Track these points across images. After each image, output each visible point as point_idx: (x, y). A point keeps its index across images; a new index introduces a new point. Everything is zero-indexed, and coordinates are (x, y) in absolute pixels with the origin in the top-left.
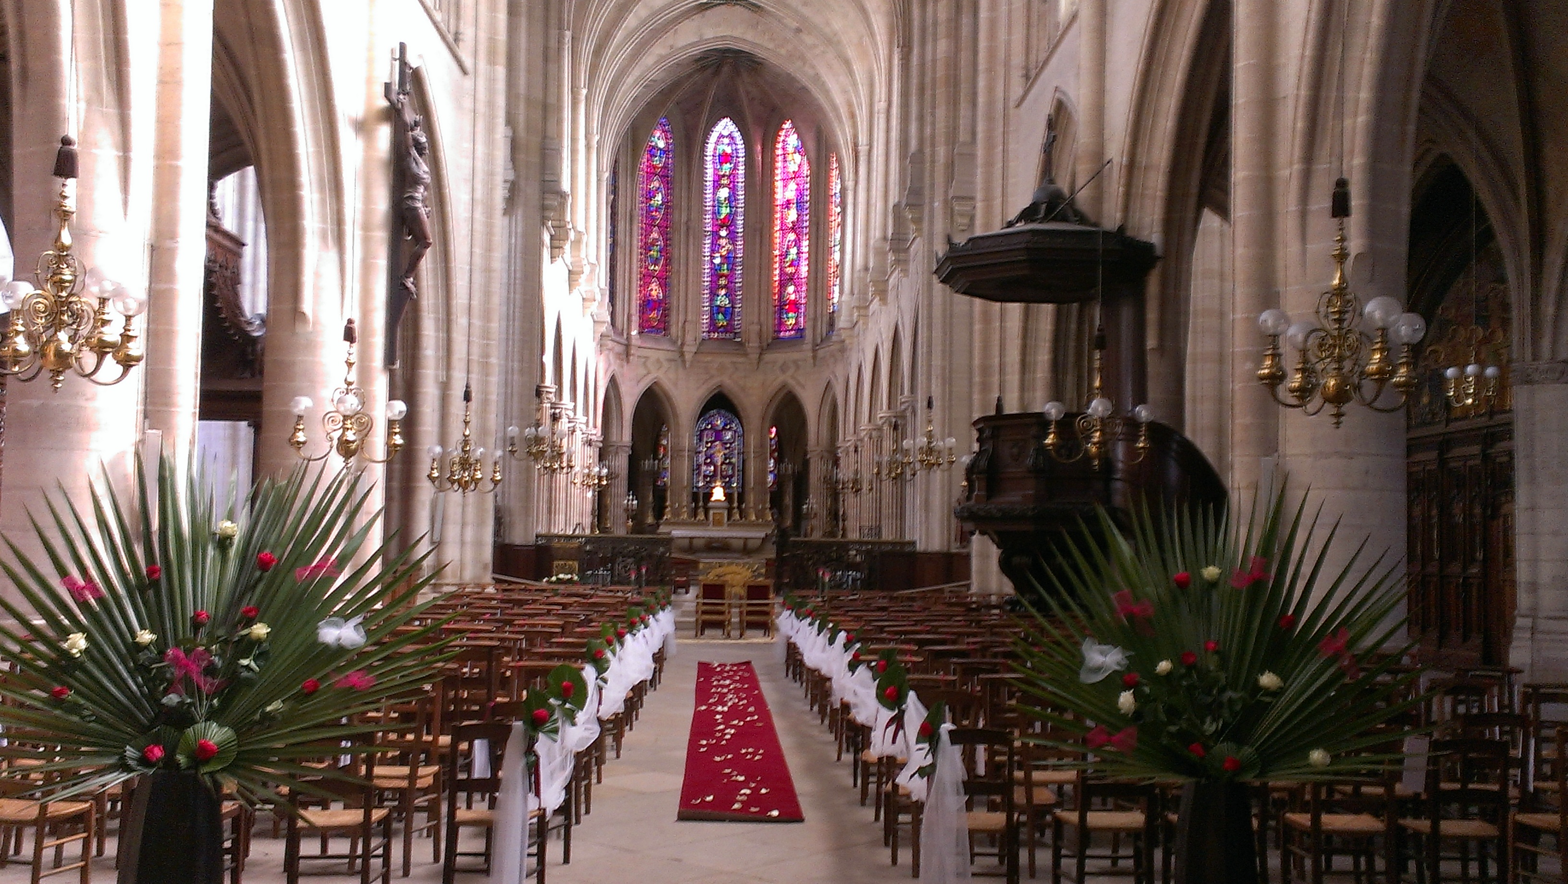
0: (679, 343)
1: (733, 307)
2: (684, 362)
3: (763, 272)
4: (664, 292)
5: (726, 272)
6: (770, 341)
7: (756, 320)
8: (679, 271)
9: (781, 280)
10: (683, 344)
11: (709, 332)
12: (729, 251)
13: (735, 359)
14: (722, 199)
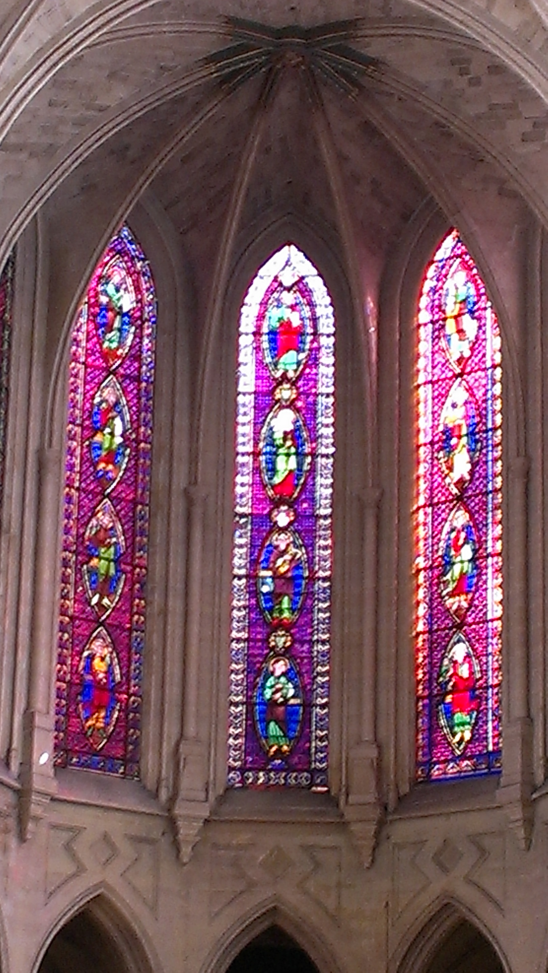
0: (164, 795)
1: (308, 705)
2: (176, 845)
3: (384, 610)
4: (125, 664)
5: (286, 614)
6: (405, 789)
7: (368, 736)
8: (164, 612)
9: (430, 632)
10: (173, 799)
11: (242, 770)
12: (296, 564)
13: (312, 839)
14: (278, 436)
